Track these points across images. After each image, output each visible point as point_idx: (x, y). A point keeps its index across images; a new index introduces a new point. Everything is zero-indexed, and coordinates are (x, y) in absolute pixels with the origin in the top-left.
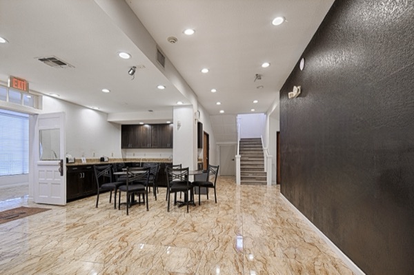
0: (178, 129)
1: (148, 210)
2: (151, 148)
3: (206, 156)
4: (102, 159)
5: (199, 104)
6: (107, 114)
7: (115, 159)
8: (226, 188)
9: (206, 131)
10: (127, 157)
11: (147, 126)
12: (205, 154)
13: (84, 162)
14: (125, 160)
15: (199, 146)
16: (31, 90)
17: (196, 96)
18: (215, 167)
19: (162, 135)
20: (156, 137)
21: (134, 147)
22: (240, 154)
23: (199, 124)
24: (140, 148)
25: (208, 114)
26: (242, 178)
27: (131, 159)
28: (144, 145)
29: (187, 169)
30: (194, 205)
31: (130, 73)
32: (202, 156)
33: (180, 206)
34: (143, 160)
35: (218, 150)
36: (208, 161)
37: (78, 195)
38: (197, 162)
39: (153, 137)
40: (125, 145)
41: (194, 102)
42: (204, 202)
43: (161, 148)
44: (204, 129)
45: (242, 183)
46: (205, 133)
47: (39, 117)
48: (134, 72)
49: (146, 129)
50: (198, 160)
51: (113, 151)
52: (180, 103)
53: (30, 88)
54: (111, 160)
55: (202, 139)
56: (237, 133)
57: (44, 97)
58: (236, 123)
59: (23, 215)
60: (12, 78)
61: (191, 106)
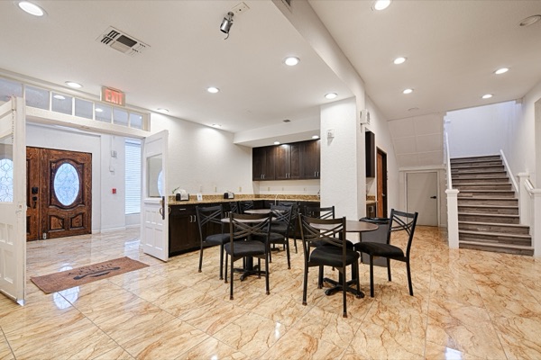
0: (329, 143)
1: (268, 293)
2: (290, 179)
3: (380, 190)
4: (226, 196)
5: (368, 98)
6: (233, 134)
7: (244, 196)
8: (427, 255)
9: (381, 148)
10: (261, 193)
11: (286, 147)
12: (381, 186)
13: (200, 200)
14: (258, 196)
15: (369, 173)
16: (129, 105)
17: (363, 82)
18: (407, 215)
19: (305, 159)
20: (297, 162)
21: (268, 178)
22: (454, 186)
23: (369, 136)
24: (276, 179)
25: (385, 117)
26: (461, 236)
27: (266, 196)
28: (281, 175)
29: (343, 221)
30: (360, 295)
31: (223, 28)
32: (374, 191)
33: (330, 293)
34: (279, 196)
35: (403, 181)
36: (385, 199)
37: (188, 246)
38: (365, 202)
39: (293, 162)
40: (257, 176)
41: (358, 92)
42: (382, 287)
43: (305, 179)
44: (379, 143)
45: (462, 246)
46: (379, 151)
47: (146, 141)
48: (229, 25)
49: (284, 151)
50: (368, 198)
51: (243, 185)
52: (331, 97)
53: (127, 101)
54: (238, 196)
55: (374, 162)
56: (442, 148)
57: (153, 115)
58: (442, 129)
59: (117, 271)
60: (104, 88)
61: (352, 99)
